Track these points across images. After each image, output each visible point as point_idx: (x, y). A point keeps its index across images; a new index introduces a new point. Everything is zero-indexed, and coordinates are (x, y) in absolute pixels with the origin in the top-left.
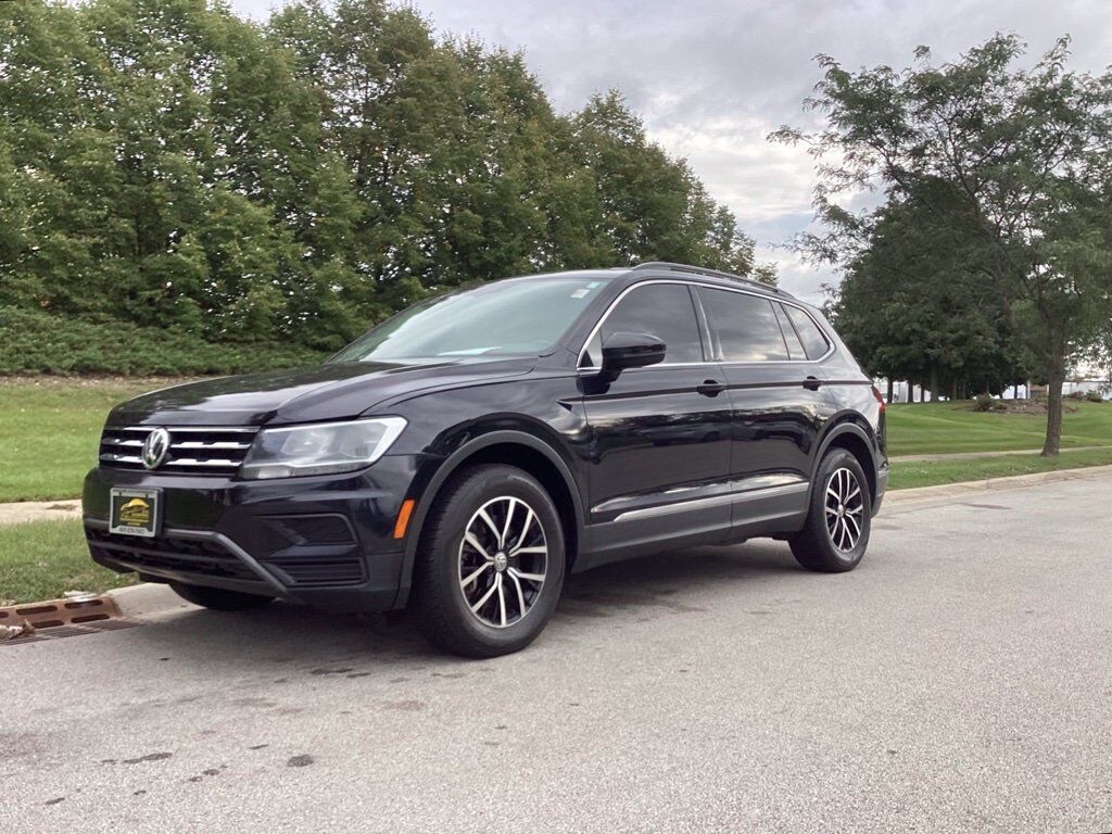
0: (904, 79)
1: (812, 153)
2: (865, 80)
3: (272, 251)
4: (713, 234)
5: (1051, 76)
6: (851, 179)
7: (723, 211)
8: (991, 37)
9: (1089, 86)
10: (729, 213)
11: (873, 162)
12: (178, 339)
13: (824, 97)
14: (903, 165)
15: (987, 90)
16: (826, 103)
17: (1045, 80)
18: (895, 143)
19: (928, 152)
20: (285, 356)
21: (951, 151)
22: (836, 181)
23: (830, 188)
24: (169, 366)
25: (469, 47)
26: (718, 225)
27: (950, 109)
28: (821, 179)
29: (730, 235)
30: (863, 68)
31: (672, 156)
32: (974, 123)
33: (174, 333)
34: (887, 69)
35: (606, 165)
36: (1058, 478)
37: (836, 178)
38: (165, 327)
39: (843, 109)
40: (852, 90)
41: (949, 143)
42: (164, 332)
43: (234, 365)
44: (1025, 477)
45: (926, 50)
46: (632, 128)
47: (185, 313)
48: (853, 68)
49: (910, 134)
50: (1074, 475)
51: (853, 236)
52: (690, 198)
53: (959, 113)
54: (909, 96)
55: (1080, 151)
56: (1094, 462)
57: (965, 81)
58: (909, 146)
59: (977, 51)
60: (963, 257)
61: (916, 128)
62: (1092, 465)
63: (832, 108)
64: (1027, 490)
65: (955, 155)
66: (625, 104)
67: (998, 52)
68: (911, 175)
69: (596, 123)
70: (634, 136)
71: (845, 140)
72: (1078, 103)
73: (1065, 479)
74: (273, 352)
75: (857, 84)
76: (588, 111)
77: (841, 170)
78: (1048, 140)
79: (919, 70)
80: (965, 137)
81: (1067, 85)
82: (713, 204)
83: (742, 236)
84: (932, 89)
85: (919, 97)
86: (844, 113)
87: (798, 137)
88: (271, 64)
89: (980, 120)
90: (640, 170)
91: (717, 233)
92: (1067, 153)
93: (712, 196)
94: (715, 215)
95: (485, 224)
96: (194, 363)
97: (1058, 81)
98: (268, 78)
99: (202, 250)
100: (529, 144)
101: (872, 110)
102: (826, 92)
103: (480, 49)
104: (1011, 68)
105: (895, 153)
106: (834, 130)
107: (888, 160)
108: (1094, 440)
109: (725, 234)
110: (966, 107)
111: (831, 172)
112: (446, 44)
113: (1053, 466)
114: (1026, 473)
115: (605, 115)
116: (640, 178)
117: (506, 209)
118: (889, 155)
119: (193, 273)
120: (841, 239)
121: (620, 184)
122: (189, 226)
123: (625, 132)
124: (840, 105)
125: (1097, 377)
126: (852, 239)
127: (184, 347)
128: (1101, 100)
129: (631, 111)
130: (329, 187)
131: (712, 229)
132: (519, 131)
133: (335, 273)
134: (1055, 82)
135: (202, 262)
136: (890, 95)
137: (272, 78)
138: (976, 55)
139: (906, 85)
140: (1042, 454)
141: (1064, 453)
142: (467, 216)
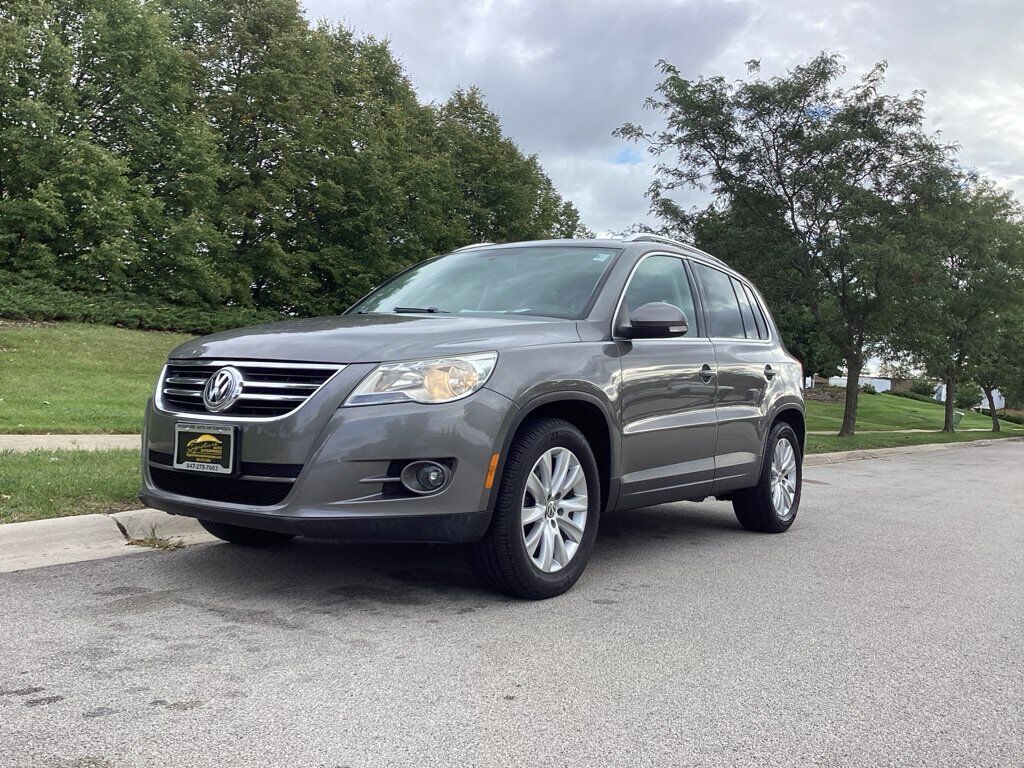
0: (737, 88)
1: (652, 151)
2: (700, 88)
3: (131, 203)
4: (558, 226)
5: (866, 95)
6: (684, 179)
7: (569, 205)
8: (816, 55)
9: (897, 107)
10: (573, 208)
11: (704, 163)
12: (31, 283)
13: (665, 101)
14: (731, 169)
15: (809, 104)
16: (666, 106)
17: (859, 99)
18: (725, 148)
19: (753, 158)
20: (140, 308)
21: (774, 158)
22: (671, 179)
23: (665, 185)
24: (16, 309)
25: (341, 31)
26: (563, 218)
27: (775, 120)
28: (660, 176)
29: (574, 227)
30: (701, 77)
31: (525, 152)
32: (795, 135)
33: (27, 278)
34: (721, 79)
35: (464, 154)
36: (857, 456)
37: (670, 176)
38: (16, 271)
39: (680, 113)
40: (689, 96)
41: (773, 151)
42: (16, 276)
43: (86, 313)
44: (830, 454)
45: (757, 64)
46: (490, 123)
47: (40, 258)
48: (693, 77)
49: (738, 140)
50: (870, 454)
51: (683, 230)
52: (539, 192)
53: (783, 125)
54: (739, 105)
55: (884, 167)
56: (884, 443)
57: (791, 94)
58: (737, 151)
59: (802, 69)
60: (780, 254)
61: (743, 135)
62: (884, 447)
63: (671, 111)
64: (835, 467)
65: (777, 162)
66: (485, 101)
67: (821, 71)
68: (737, 179)
69: (458, 116)
70: (492, 131)
71: (680, 141)
72: (886, 123)
73: (864, 458)
74: (129, 303)
75: (694, 92)
76: (451, 105)
77: (676, 169)
78: (858, 156)
79: (751, 81)
80: (786, 146)
81: (879, 104)
82: (559, 198)
83: (584, 229)
84: (760, 99)
85: (749, 107)
86: (681, 117)
87: (639, 134)
88: (143, 24)
89: (800, 132)
90: (495, 161)
91: (562, 225)
92: (874, 168)
93: (558, 192)
94: (561, 209)
95: (347, 194)
96: (44, 308)
97: (871, 100)
98: (139, 36)
99: (60, 198)
100: (391, 125)
101: (707, 116)
102: (666, 96)
103: (351, 35)
104: (831, 87)
105: (724, 158)
106: (672, 131)
107: (717, 163)
108: (875, 425)
109: (569, 226)
110: (790, 119)
111: (667, 171)
112: (320, 28)
113: (852, 446)
114: (831, 451)
115: (466, 109)
116: (494, 169)
117: (367, 182)
118: (719, 159)
119: (48, 219)
120: (672, 233)
121: (477, 173)
122: (47, 173)
123: (483, 126)
124: (678, 109)
125: (868, 374)
126: (683, 234)
127: (35, 291)
128: (907, 122)
129: (489, 108)
130: (192, 145)
131: (559, 222)
132: (383, 114)
133: (192, 229)
134: (868, 100)
135: (60, 210)
136: (723, 104)
137: (143, 36)
138: (801, 72)
139: (738, 94)
140: (839, 435)
141: (858, 435)
142: (329, 186)
